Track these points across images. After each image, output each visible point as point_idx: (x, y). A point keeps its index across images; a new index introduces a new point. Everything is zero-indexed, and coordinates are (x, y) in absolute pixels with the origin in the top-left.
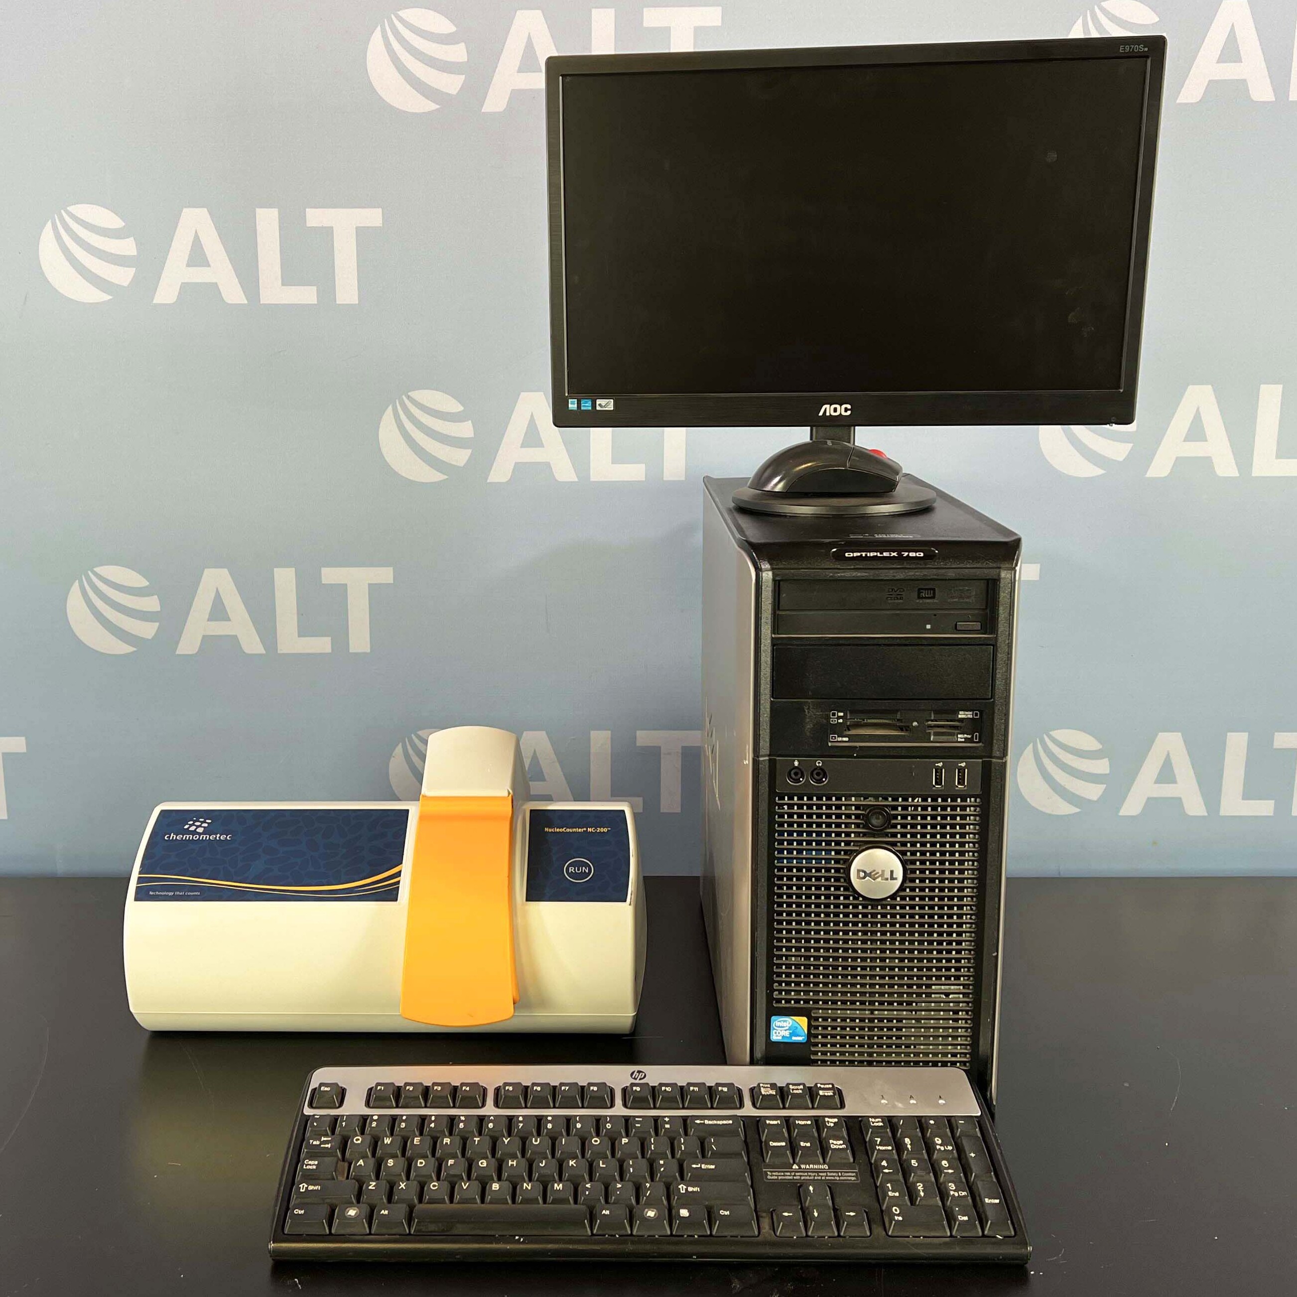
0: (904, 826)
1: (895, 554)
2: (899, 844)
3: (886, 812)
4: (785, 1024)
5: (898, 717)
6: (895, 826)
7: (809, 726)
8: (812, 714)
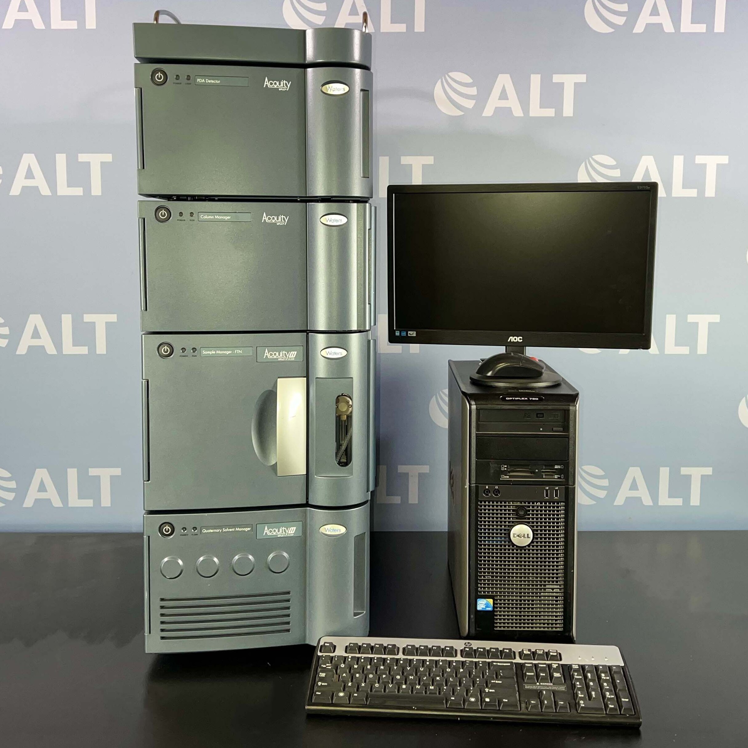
0: (533, 515)
1: (526, 399)
2: (531, 523)
3: (525, 508)
4: (483, 602)
5: (530, 468)
6: (529, 515)
7: (492, 471)
8: (493, 466)
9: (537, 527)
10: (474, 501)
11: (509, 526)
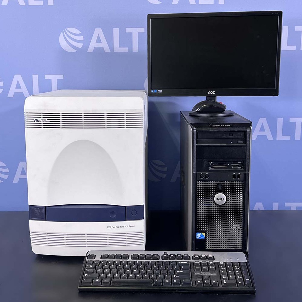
2: (225, 192)
3: (222, 185)
4: (199, 234)
5: (225, 163)
6: (224, 188)
7: (205, 165)
8: (205, 162)
9: (229, 194)
10: (195, 181)
11: (213, 194)
